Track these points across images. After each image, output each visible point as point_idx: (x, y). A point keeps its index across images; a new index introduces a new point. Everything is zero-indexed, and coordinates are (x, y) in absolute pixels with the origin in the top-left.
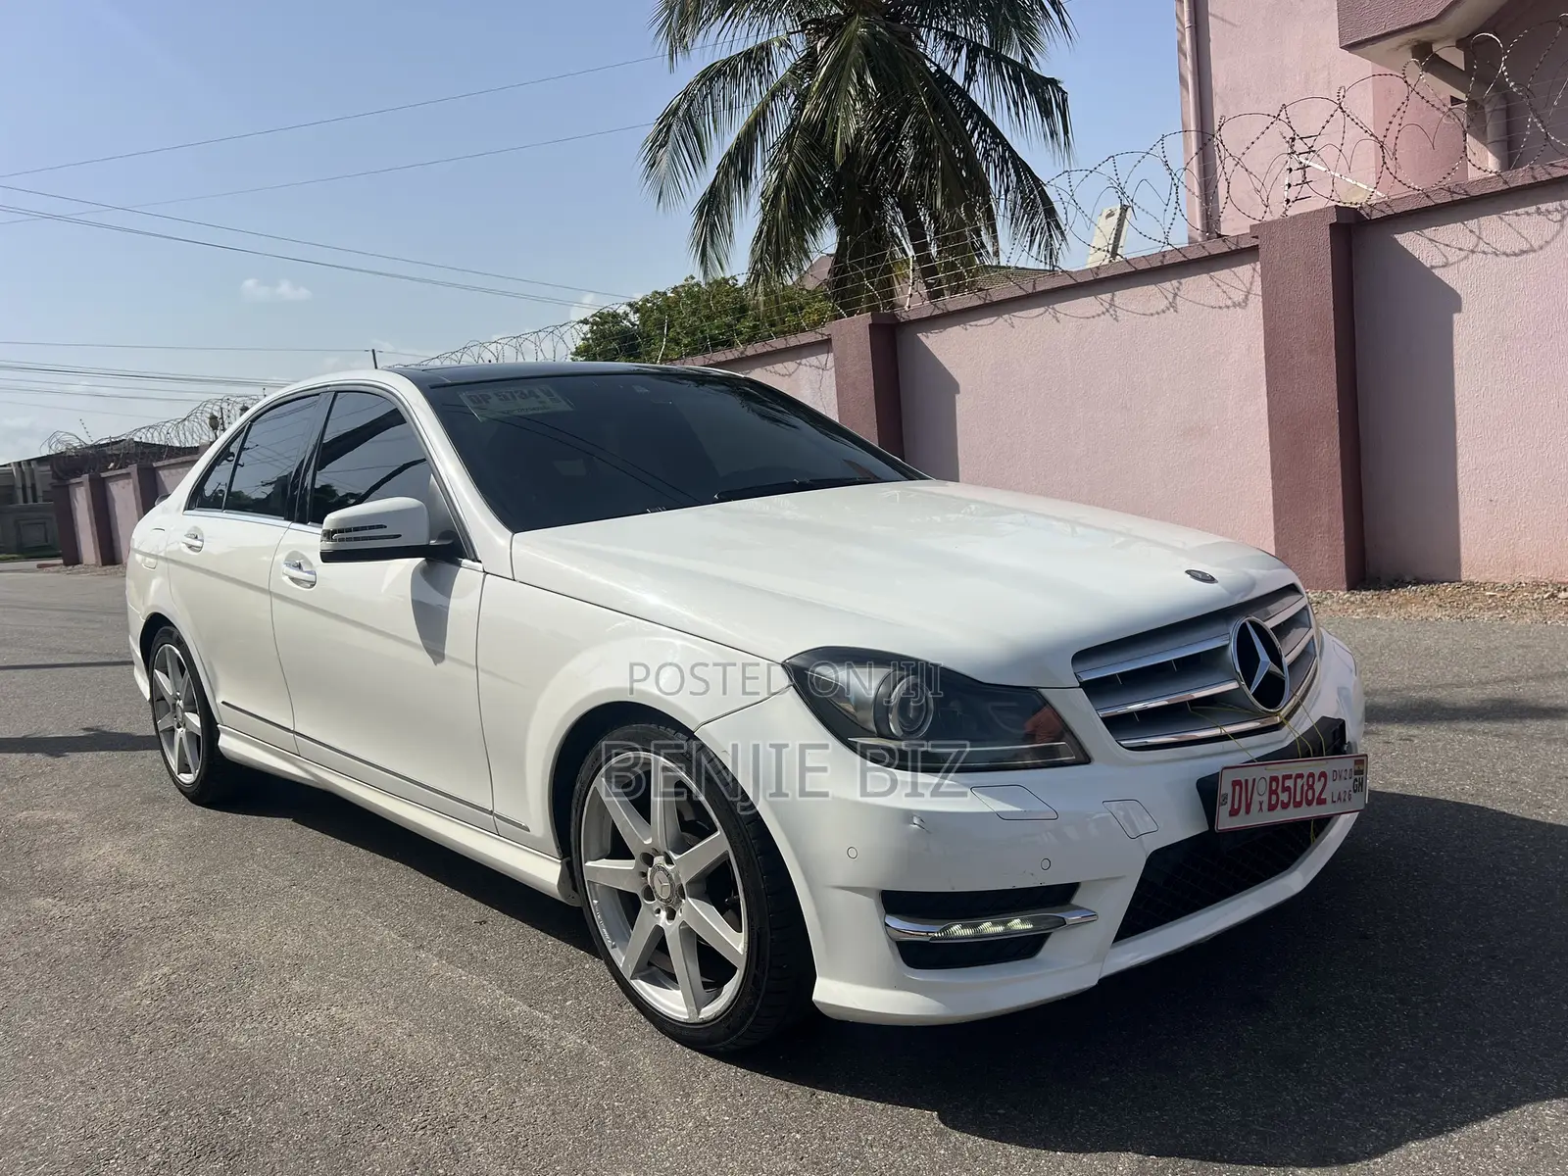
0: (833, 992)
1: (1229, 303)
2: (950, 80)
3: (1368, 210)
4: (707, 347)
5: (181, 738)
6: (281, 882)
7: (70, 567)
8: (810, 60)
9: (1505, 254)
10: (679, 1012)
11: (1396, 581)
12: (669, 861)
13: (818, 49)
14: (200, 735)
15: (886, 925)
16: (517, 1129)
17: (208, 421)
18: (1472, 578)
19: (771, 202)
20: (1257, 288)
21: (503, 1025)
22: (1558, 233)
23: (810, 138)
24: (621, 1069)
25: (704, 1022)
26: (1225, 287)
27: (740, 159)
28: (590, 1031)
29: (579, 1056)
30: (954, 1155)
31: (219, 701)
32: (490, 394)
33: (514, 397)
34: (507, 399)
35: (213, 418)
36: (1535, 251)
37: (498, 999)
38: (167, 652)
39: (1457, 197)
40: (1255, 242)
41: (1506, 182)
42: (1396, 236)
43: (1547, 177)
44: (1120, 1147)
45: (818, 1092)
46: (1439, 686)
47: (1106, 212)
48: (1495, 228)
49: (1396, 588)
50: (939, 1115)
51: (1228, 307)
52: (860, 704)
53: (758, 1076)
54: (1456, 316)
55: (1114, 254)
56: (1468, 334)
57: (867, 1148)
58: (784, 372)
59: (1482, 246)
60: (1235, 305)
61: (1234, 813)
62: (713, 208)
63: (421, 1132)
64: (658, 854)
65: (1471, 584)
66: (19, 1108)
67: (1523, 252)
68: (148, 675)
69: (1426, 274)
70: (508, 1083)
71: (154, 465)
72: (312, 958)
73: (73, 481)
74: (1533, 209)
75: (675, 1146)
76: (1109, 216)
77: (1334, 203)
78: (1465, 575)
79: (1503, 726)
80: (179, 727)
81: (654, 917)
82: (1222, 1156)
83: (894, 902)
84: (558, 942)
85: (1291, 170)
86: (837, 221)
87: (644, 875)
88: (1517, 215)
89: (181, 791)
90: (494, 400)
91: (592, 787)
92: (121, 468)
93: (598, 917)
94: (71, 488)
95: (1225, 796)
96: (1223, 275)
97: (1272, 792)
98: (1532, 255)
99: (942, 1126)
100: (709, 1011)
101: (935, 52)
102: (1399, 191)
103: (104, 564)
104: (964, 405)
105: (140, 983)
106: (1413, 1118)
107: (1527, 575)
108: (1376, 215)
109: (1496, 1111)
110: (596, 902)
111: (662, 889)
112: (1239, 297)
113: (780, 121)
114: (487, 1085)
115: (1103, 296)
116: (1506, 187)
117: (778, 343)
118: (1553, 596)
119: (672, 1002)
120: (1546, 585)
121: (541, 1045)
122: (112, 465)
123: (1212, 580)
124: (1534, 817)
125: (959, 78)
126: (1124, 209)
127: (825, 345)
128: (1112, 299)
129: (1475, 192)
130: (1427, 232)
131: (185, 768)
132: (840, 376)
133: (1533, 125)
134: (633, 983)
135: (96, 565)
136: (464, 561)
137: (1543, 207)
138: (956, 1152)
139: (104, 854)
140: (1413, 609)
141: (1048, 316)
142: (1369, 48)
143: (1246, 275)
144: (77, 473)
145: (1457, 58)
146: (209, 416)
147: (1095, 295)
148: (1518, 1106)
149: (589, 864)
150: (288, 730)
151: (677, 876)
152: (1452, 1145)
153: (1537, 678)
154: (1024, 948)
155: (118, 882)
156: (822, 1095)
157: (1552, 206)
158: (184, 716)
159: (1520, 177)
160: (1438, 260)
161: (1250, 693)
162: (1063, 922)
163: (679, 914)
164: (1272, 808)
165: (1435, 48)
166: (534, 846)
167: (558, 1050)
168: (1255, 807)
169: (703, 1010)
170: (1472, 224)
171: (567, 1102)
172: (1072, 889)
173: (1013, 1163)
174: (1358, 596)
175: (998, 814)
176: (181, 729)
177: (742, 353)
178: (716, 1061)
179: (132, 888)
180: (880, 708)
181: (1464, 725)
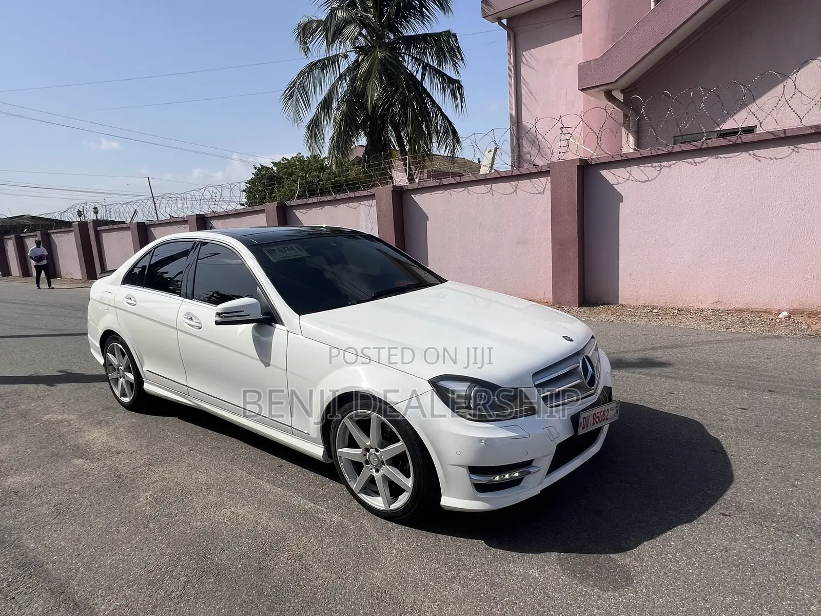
0: (448, 501)
1: (537, 192)
2: (415, 77)
3: (590, 160)
4: (318, 194)
5: (122, 383)
6: (185, 449)
7: (5, 278)
8: (357, 64)
9: (639, 181)
10: (381, 507)
11: (596, 303)
12: (377, 451)
13: (360, 61)
14: (133, 382)
15: (470, 477)
16: (328, 557)
17: (77, 213)
18: (622, 303)
19: (338, 125)
20: (549, 186)
21: (306, 513)
22: (659, 174)
23: (356, 98)
24: (360, 529)
25: (392, 510)
26: (535, 185)
27: (326, 105)
28: (342, 513)
29: (341, 524)
30: (494, 557)
31: (145, 369)
32: (275, 249)
33: (285, 251)
34: (283, 251)
35: (79, 212)
36: (650, 181)
37: (300, 501)
38: (115, 346)
39: (623, 158)
40: (549, 169)
41: (641, 154)
42: (600, 171)
43: (656, 154)
44: (551, 550)
45: (438, 535)
46: (619, 352)
47: (488, 150)
48: (636, 171)
49: (596, 306)
50: (484, 542)
51: (537, 194)
52: (459, 397)
53: (414, 529)
54: (621, 204)
55: (491, 168)
56: (625, 210)
57: (462, 557)
58: (354, 207)
59: (631, 178)
60: (539, 193)
61: (583, 428)
62: (314, 128)
63: (290, 561)
64: (372, 448)
65: (622, 305)
66: (112, 561)
67: (647, 181)
68: (103, 355)
69: (611, 186)
70: (317, 538)
71: (49, 232)
72: (213, 485)
73: (5, 237)
74: (650, 165)
75: (391, 560)
76: (489, 152)
77: (579, 157)
78: (620, 302)
79: (644, 370)
80: (121, 378)
81: (369, 471)
82: (585, 551)
83: (473, 470)
84: (316, 474)
85: (561, 140)
86: (366, 135)
87: (366, 455)
88: (644, 167)
89: (122, 405)
90: (277, 252)
91: (343, 421)
92: (30, 232)
93: (343, 469)
94: (5, 241)
95: (581, 423)
96: (535, 181)
97: (594, 419)
98: (649, 183)
99: (487, 546)
100: (394, 506)
101: (410, 66)
102: (603, 155)
103: (24, 276)
104: (430, 226)
105: (141, 499)
106: (643, 533)
107: (642, 302)
108: (594, 162)
109: (669, 529)
110: (342, 464)
111: (374, 462)
112: (541, 190)
113: (343, 88)
114: (309, 539)
115: (488, 186)
116: (641, 156)
117: (352, 195)
118: (651, 311)
119: (378, 502)
120: (648, 307)
121: (325, 521)
122: (25, 230)
123: (571, 340)
124: (661, 410)
125: (419, 77)
126: (496, 149)
127: (372, 197)
128: (491, 187)
129: (630, 157)
130: (612, 170)
131: (124, 395)
132: (379, 210)
133: (651, 132)
134: (359, 495)
135: (20, 277)
136: (277, 325)
137: (654, 165)
138: (494, 556)
139: (97, 437)
140: (603, 315)
141: (466, 192)
142: (589, 91)
143: (545, 182)
144: (8, 233)
145: (620, 97)
146: (77, 210)
147: (485, 185)
148: (676, 527)
149: (340, 450)
150: (184, 385)
151: (381, 457)
152: (658, 541)
153: (653, 349)
154: (516, 482)
155: (108, 450)
156: (440, 536)
157: (657, 164)
158: (123, 374)
159: (646, 152)
160: (615, 182)
161: (586, 383)
162: (529, 473)
163: (380, 470)
164: (594, 424)
165: (613, 93)
166: (313, 441)
167: (332, 523)
168: (589, 425)
169: (391, 506)
170: (628, 169)
171: (343, 544)
172: (531, 461)
173: (516, 559)
174: (582, 310)
175: (511, 437)
176: (122, 379)
177: (335, 198)
178: (396, 524)
179: (118, 453)
180: (468, 397)
181: (632, 370)
